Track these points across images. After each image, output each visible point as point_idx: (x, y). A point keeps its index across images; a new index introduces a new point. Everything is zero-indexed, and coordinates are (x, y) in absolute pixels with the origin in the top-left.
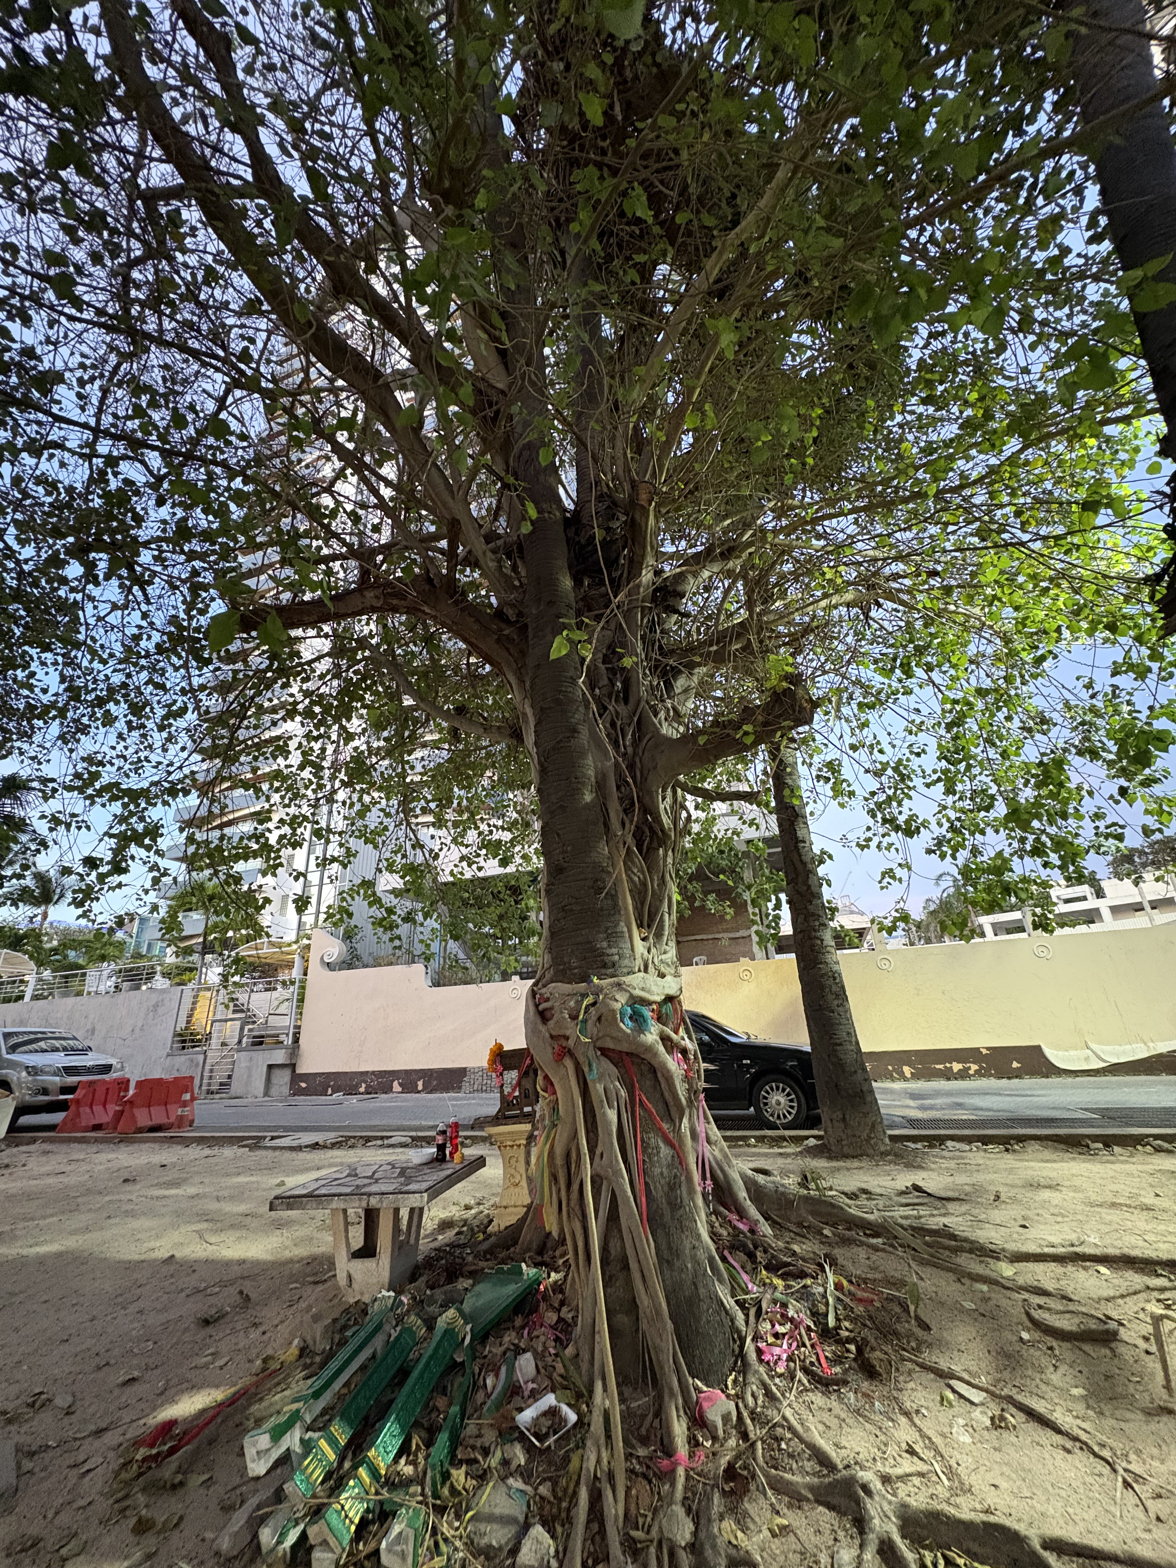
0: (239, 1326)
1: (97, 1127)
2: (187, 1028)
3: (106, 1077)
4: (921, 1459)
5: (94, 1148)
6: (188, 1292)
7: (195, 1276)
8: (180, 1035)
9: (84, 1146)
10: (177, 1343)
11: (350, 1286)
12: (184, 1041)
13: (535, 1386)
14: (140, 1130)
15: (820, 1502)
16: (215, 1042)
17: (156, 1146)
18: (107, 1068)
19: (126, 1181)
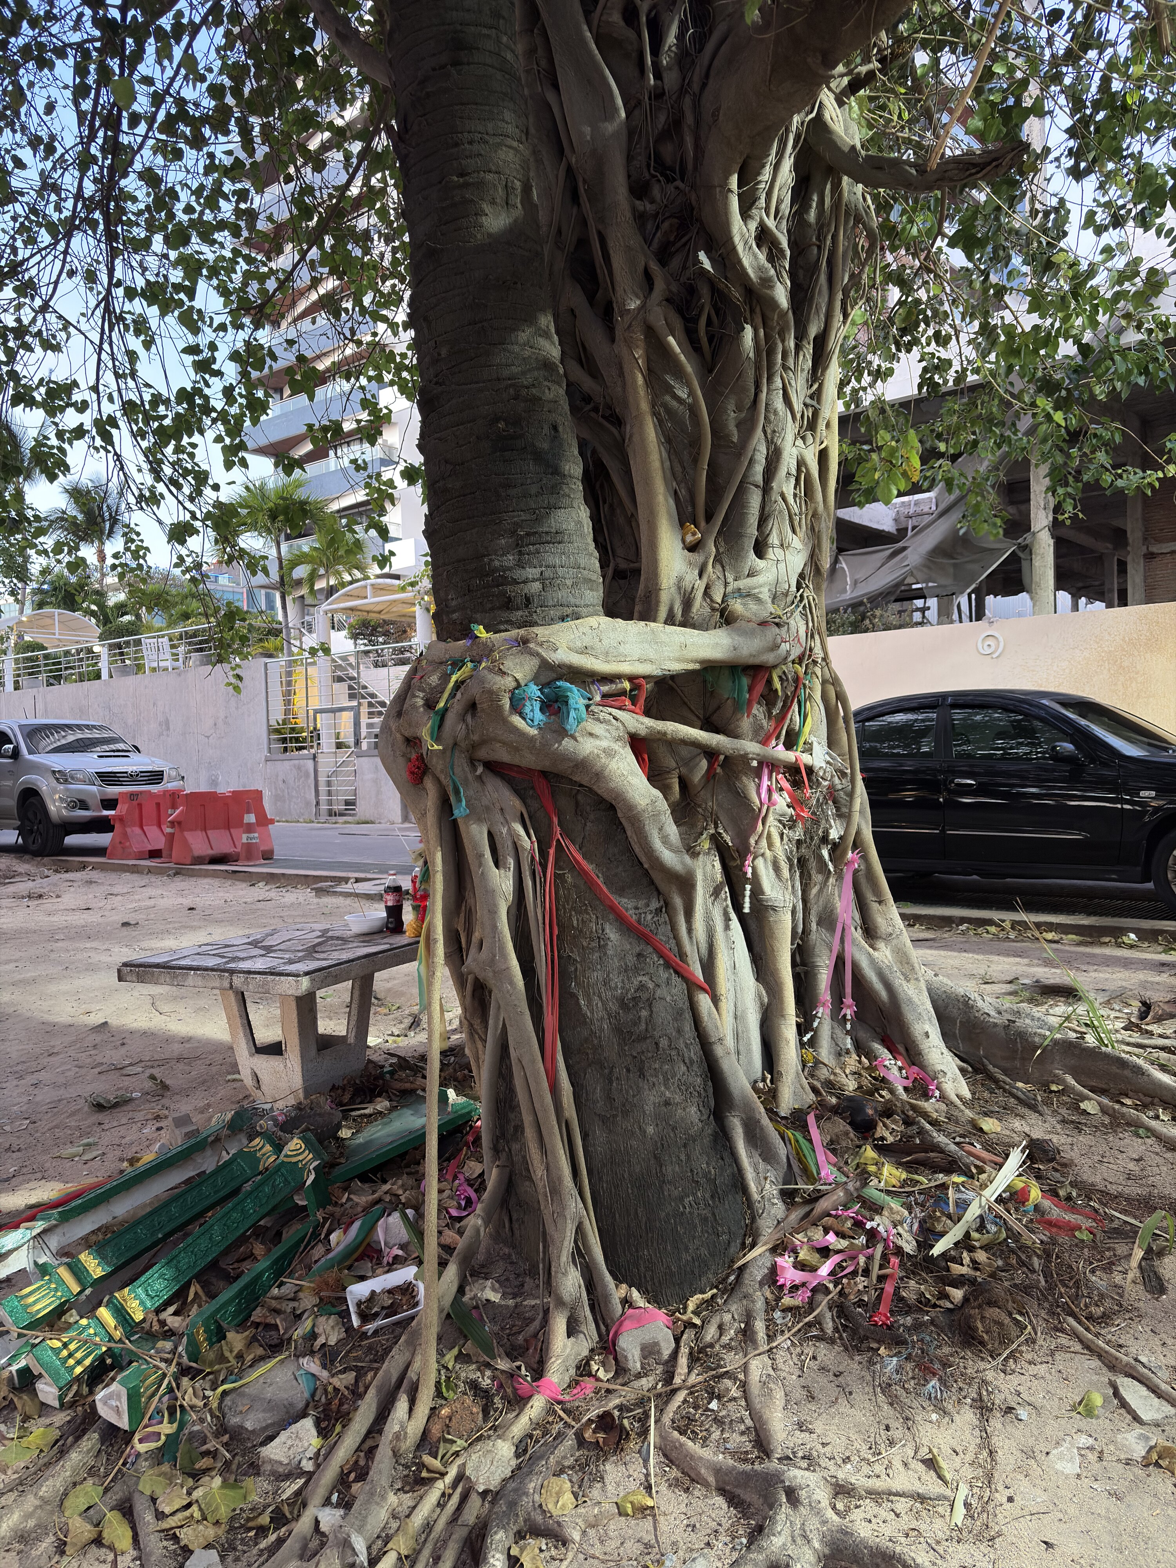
0: (139, 1116)
1: (154, 854)
2: (285, 722)
3: (154, 789)
4: (941, 1477)
5: (143, 880)
6: (104, 1068)
7: (123, 1051)
8: (277, 731)
9: (135, 877)
10: (57, 1127)
11: (259, 1088)
12: (284, 740)
13: (400, 1252)
14: (199, 860)
15: (722, 1491)
16: (327, 743)
17: (216, 882)
18: (156, 777)
19: (126, 924)
